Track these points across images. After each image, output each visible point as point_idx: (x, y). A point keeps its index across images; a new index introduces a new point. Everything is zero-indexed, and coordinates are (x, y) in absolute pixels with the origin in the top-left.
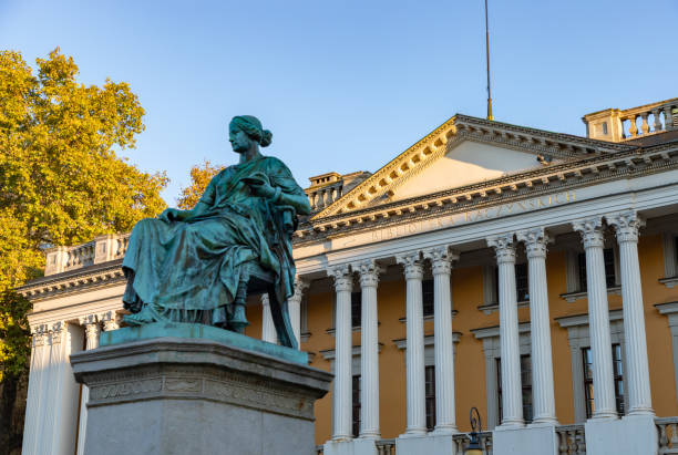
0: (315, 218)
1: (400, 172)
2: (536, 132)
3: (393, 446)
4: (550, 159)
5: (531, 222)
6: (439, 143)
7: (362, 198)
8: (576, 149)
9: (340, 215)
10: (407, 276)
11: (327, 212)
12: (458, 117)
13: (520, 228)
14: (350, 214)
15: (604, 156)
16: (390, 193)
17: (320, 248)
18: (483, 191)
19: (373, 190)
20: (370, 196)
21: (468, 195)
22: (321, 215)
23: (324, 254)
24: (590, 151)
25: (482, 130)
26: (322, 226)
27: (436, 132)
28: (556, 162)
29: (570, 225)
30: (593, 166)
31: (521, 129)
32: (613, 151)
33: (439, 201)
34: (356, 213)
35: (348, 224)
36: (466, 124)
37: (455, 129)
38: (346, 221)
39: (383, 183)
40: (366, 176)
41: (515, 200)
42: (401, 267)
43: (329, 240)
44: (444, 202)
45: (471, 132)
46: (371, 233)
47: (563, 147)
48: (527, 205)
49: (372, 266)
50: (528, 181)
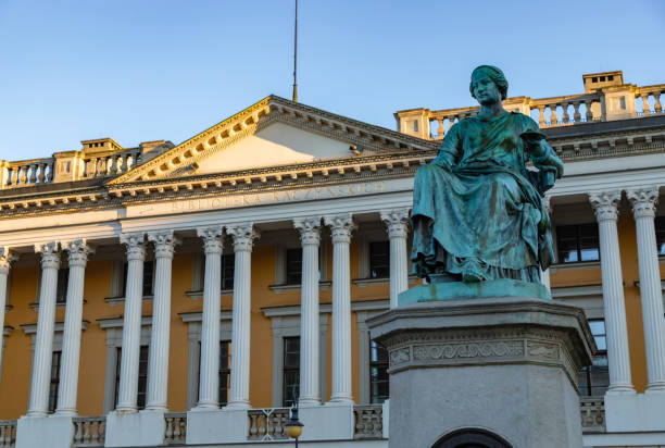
0: (111, 182)
1: (207, 146)
2: (352, 122)
3: (183, 420)
4: (362, 149)
5: (340, 208)
6: (250, 121)
7: (164, 167)
8: (388, 142)
9: (140, 182)
10: (207, 250)
11: (125, 178)
12: (272, 98)
13: (328, 213)
14: (150, 182)
15: (416, 152)
16: (195, 165)
17: (113, 214)
18: (294, 174)
19: (177, 161)
20: (173, 167)
21: (278, 175)
22: (118, 181)
23: (118, 220)
24: (402, 146)
25: (296, 113)
26: (119, 192)
27: (249, 110)
28: (367, 153)
29: (378, 215)
30: (405, 161)
31: (337, 117)
32: (424, 148)
33: (248, 178)
34: (158, 182)
35: (148, 192)
36: (280, 106)
37: (268, 110)
38: (147, 189)
39: (188, 154)
40: (168, 146)
41: (324, 186)
42: (201, 241)
43: (124, 207)
44: (253, 180)
45: (284, 114)
46: (171, 204)
47: (375, 139)
48: (336, 191)
49: (170, 237)
50: (341, 168)
